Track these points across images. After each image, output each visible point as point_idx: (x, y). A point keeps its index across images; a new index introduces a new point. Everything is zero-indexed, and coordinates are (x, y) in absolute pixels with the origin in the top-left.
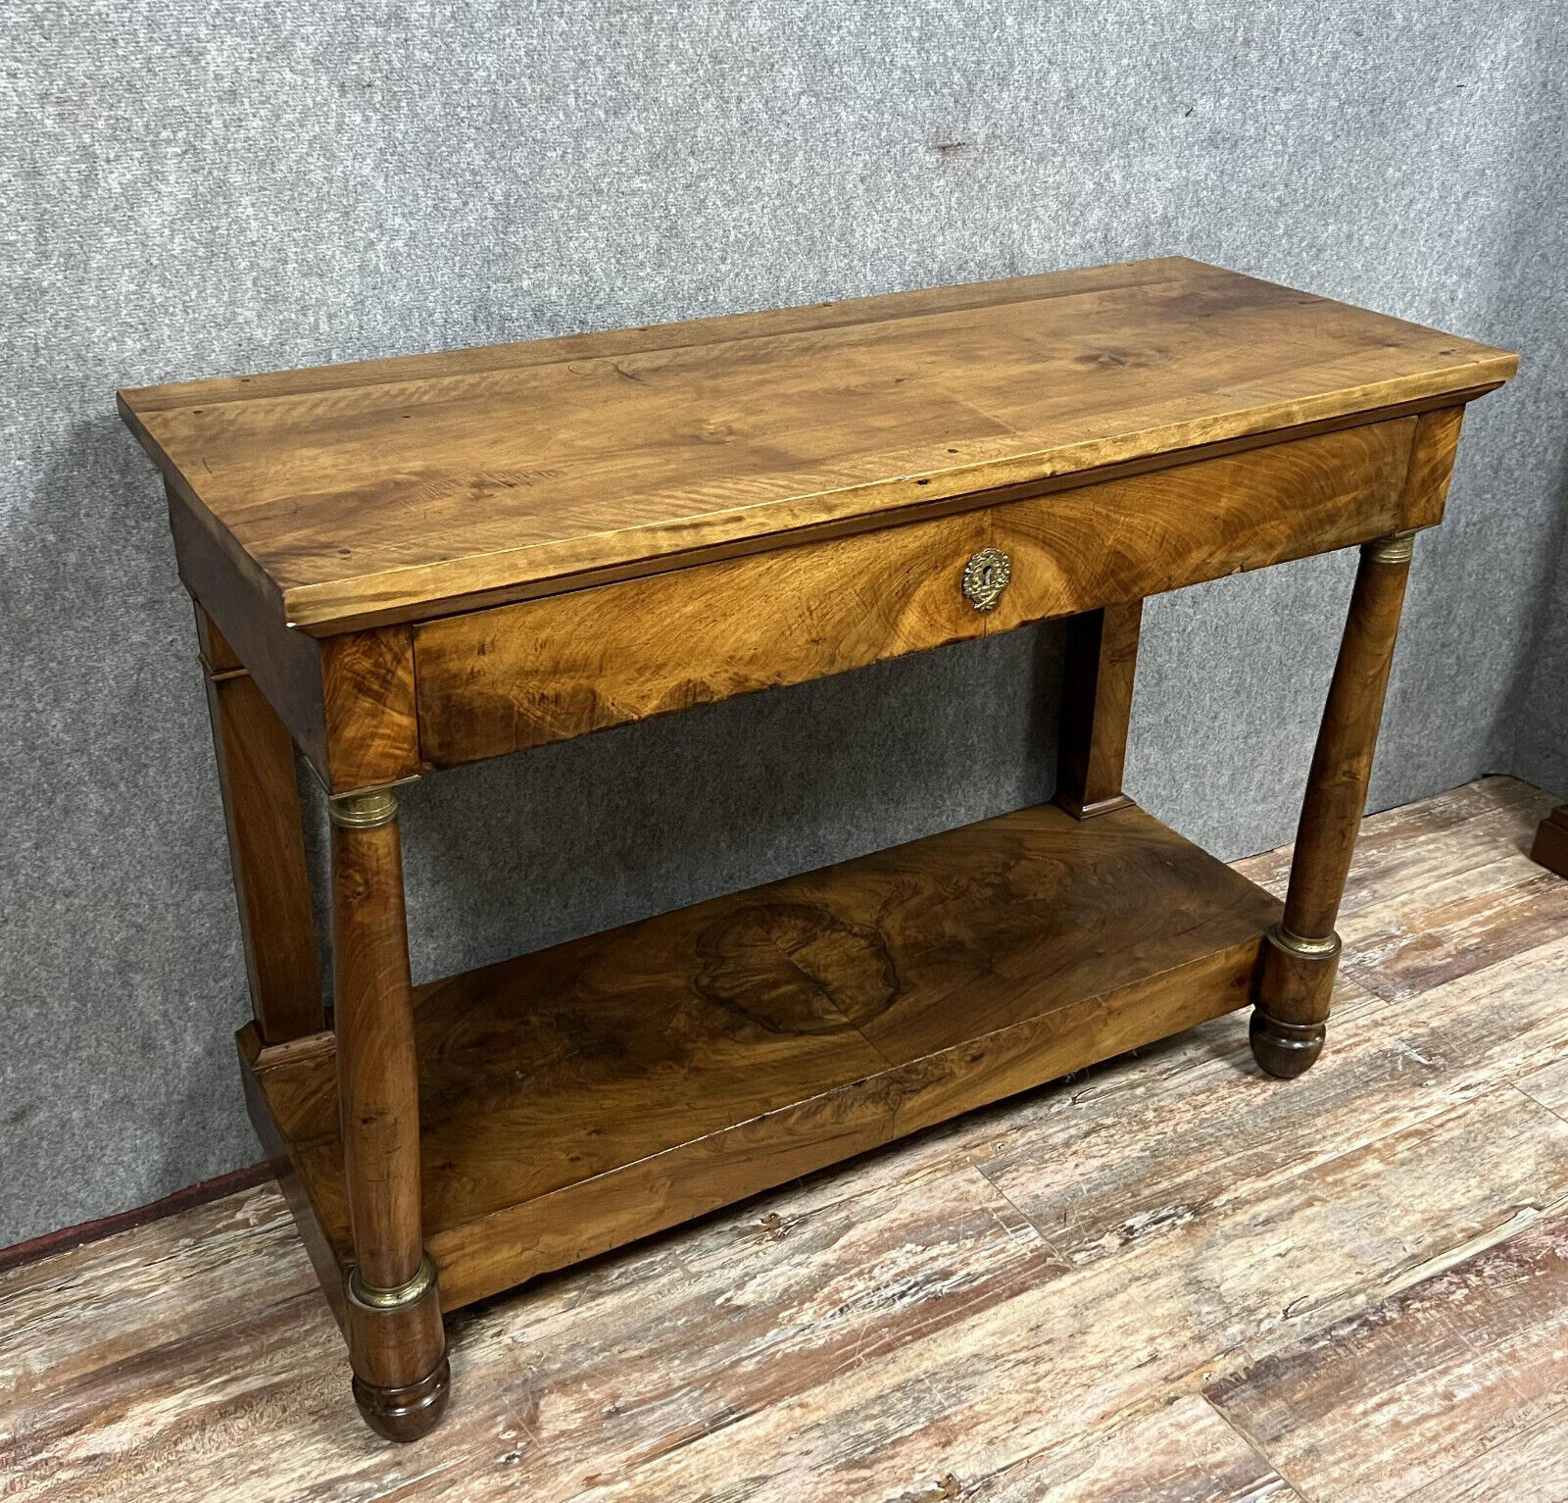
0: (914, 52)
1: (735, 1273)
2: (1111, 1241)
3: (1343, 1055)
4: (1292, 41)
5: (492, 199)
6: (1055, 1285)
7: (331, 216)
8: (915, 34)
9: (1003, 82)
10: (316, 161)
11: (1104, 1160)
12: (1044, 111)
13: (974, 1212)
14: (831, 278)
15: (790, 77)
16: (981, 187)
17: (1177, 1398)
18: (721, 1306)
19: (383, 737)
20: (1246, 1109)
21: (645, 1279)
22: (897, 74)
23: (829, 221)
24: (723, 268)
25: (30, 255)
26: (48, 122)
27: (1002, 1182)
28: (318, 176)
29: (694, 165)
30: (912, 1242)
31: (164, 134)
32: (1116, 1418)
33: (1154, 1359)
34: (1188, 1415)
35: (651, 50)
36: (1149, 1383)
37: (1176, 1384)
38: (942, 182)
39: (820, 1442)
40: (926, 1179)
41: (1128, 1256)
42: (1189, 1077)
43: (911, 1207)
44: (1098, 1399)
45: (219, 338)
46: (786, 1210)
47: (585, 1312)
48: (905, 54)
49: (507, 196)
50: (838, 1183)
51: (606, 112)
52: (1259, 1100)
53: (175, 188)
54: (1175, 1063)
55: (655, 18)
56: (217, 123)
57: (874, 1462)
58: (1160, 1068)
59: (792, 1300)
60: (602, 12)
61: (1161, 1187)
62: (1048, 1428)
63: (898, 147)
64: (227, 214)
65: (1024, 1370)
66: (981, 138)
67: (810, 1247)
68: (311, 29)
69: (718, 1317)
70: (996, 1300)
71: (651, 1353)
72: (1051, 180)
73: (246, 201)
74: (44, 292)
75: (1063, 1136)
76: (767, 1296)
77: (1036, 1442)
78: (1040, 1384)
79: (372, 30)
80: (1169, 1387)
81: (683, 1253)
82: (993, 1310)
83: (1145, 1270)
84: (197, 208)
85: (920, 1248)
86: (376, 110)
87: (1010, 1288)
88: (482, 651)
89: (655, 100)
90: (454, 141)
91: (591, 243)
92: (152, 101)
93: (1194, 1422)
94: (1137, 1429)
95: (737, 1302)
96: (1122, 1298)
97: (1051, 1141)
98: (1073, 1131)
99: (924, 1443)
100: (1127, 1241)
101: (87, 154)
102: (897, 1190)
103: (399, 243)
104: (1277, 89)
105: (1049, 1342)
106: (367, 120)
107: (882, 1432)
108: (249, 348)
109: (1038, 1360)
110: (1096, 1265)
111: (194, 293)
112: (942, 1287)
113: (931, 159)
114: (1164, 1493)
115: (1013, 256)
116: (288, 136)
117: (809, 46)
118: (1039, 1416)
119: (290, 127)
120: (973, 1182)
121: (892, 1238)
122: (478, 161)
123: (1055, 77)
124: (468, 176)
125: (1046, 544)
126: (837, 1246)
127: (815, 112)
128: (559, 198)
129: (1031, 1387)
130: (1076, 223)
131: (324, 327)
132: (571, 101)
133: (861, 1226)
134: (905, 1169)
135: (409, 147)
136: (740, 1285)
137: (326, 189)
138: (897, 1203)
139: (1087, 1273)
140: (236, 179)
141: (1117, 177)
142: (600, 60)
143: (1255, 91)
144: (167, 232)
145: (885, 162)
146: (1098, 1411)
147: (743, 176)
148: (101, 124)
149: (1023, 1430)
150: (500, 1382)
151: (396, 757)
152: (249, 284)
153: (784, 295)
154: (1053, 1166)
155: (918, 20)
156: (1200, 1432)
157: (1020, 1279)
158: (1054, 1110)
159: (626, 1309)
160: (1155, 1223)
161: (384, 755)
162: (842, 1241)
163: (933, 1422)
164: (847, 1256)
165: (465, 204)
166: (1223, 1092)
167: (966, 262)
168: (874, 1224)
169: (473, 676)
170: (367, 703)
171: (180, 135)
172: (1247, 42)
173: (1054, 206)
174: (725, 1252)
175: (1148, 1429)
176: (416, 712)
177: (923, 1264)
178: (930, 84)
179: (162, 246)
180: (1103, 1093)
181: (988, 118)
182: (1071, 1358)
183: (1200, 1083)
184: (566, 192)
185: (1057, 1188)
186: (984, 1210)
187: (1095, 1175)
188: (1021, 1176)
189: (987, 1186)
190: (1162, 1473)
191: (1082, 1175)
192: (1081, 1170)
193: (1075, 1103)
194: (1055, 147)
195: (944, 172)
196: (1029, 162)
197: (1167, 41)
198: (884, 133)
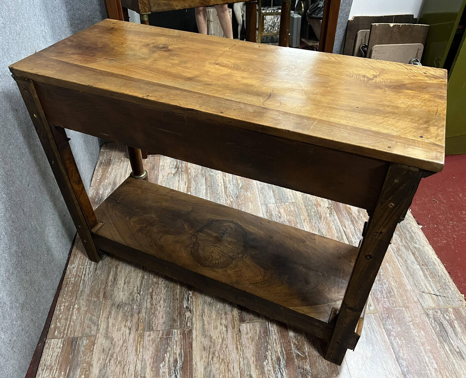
2: (188, 314)
6: (194, 336)
11: (162, 299)
13: (160, 341)
17: (239, 329)
27: (154, 328)
30: (160, 364)
32: (239, 346)
33: (226, 327)
34: (245, 329)
36: (233, 333)
37: (236, 327)
40: (141, 347)
41: (195, 313)
43: (148, 357)
44: (231, 347)
61: (178, 292)
62: (234, 364)
65: (215, 359)
70: (191, 353)
75: (149, 304)
77: (237, 369)
78: (221, 358)
80: (236, 329)
82: (194, 356)
83: (201, 312)
85: (164, 363)
87: (189, 347)
93: (247, 329)
94: (244, 344)
96: (206, 323)
97: (149, 307)
98: (149, 301)
100: (190, 310)
102: (140, 357)
105: (210, 348)
109: (214, 353)
110: (193, 322)
112: (179, 364)
114: (262, 348)
118: (230, 364)
120: (150, 335)
121: (156, 368)
129: (221, 361)
133: (146, 375)
134: (134, 351)
138: (144, 360)
139: (195, 326)
146: (235, 349)
149: (232, 370)
156: (250, 330)
157: (187, 343)
158: (139, 300)
160: (188, 300)
168: (148, 370)
175: (245, 341)
177: (169, 365)
180: (141, 285)
182: (217, 346)
185: (164, 316)
186: (161, 338)
187: (166, 304)
188: (155, 322)
189: (153, 333)
190: (257, 345)
191: (164, 307)
192: (162, 307)
193: (140, 294)
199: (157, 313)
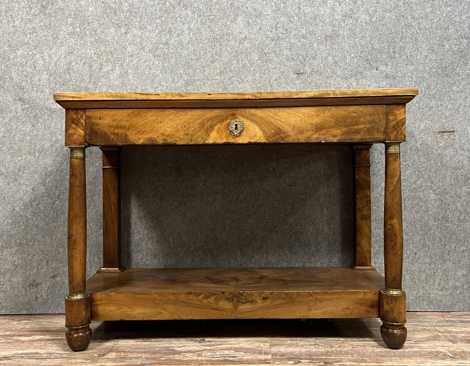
0: (288, 51)
2: (291, 362)
4: (410, 52)
5: (184, 80)
7: (149, 81)
8: (288, 47)
9: (314, 58)
10: (147, 69)
11: (310, 350)
12: (327, 66)
13: (258, 350)
15: (255, 57)
16: (310, 84)
18: (171, 349)
19: (77, 135)
20: (371, 351)
21: (159, 342)
23: (266, 89)
25: (88, 82)
26: (95, 58)
27: (273, 347)
28: (147, 72)
29: (231, 75)
30: (233, 350)
31: (117, 62)
35: (221, 50)
38: (298, 82)
40: (253, 342)
42: (359, 343)
43: (242, 345)
46: (208, 339)
47: (139, 343)
48: (286, 52)
49: (187, 79)
51: (211, 62)
52: (378, 351)
53: (117, 71)
54: (358, 340)
55: (222, 43)
56: (127, 61)
58: (352, 339)
59: (189, 352)
60: (210, 42)
61: (321, 357)
63: (285, 73)
64: (127, 78)
66: (309, 71)
67: (206, 346)
68: (149, 45)
69: (167, 350)
70: (243, 364)
71: (145, 352)
72: (332, 83)
73: (131, 76)
74: (89, 89)
75: (303, 344)
76: (184, 350)
79: (161, 46)
84: (121, 76)
85: (234, 352)
86: (161, 61)
87: (249, 363)
88: (100, 119)
89: (222, 60)
92: (115, 56)
95: (175, 349)
97: (298, 344)
98: (308, 344)
100: (297, 363)
101: (101, 64)
102: (242, 342)
104: (407, 64)
106: (159, 63)
110: (280, 365)
113: (295, 76)
116: (142, 64)
117: (260, 50)
119: (142, 63)
120: (265, 345)
121: (229, 349)
122: (182, 72)
123: (330, 58)
124: (180, 75)
125: (254, 121)
126: (213, 347)
127: (262, 64)
128: (199, 80)
132: (203, 60)
133: (224, 345)
135: (168, 69)
136: (180, 347)
137: (148, 75)
138: (239, 344)
140: (130, 71)
141: (354, 84)
142: (209, 52)
143: (400, 65)
144: (114, 80)
145: (282, 76)
147: (243, 77)
148: (105, 59)
150: (106, 348)
151: (80, 140)
154: (293, 348)
155: (289, 44)
157: (254, 362)
158: (307, 339)
159: (149, 345)
160: (309, 362)
161: (77, 139)
162: (215, 346)
165: (179, 81)
166: (368, 347)
168: (228, 346)
169: (98, 124)
170: (74, 126)
171: (120, 62)
172: (394, 52)
174: (184, 342)
176: (85, 130)
177: (230, 354)
178: (293, 59)
179: (113, 82)
180: (326, 340)
181: (310, 67)
183: (362, 344)
184: (200, 79)
185: (288, 351)
186: (261, 350)
187: (303, 351)
188: (280, 347)
189: (268, 347)
191: (299, 351)
192: (300, 349)
193: (315, 340)
194: (332, 75)
195: (298, 79)
196: (324, 78)
197: (366, 51)
198: (281, 70)
199: (291, 348)
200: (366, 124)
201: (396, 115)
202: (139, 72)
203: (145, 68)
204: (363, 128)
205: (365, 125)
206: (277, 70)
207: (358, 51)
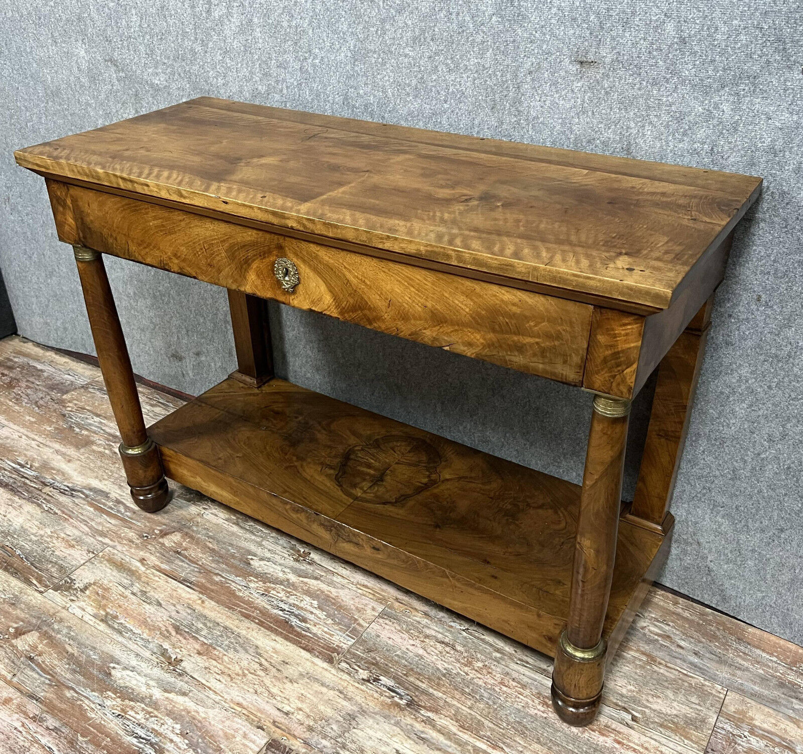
1: (268, 555)
2: (364, 674)
3: (617, 746)
5: (349, 47)
6: (318, 661)
7: (289, 43)
9: (626, 24)
10: (285, 17)
11: (426, 655)
12: (659, 49)
13: (352, 617)
14: (504, 126)
16: (607, 93)
17: (263, 730)
18: (247, 559)
19: (68, 225)
20: (520, 707)
21: (252, 532)
22: (554, 10)
23: (505, 93)
24: (446, 106)
27: (381, 620)
28: (285, 24)
30: (318, 602)
32: (240, 709)
33: (287, 714)
34: (255, 738)
36: (269, 716)
37: (273, 727)
38: (579, 85)
39: (185, 614)
40: (365, 593)
41: (357, 685)
42: (527, 673)
43: (341, 594)
44: (249, 699)
45: (246, 85)
46: (315, 556)
47: (226, 525)
50: (343, 566)
52: (532, 712)
53: (236, 20)
54: (536, 664)
57: (181, 634)
58: (525, 658)
59: (261, 577)
61: (420, 684)
62: (223, 685)
63: (553, 57)
64: (251, 35)
65: (257, 666)
66: (608, 60)
67: (295, 571)
69: (240, 560)
70: (297, 643)
71: (213, 550)
72: (665, 99)
73: (258, 30)
75: (433, 633)
76: (260, 569)
77: (213, 684)
78: (249, 675)
80: (269, 725)
81: (272, 537)
82: (289, 644)
83: (350, 694)
84: (242, 30)
87: (307, 646)
88: (89, 206)
90: (337, 16)
91: (387, 78)
93: (251, 741)
94: (236, 719)
95: (252, 562)
96: (324, 690)
97: (425, 630)
98: (440, 636)
99: (197, 646)
100: (368, 681)
102: (350, 586)
103: (317, 61)
105: (278, 670)
107: (198, 631)
108: (255, 94)
109: (265, 670)
110: (342, 673)
111: (240, 65)
112: (294, 621)
113: (574, 68)
114: (200, 740)
115: (629, 144)
118: (229, 680)
120: (374, 609)
121: (318, 595)
122: (345, 28)
123: (670, 27)
124: (342, 35)
125: (316, 270)
126: (301, 579)
129: (246, 672)
130: (685, 134)
131: (285, 91)
133: (319, 582)
134: (366, 583)
135: (322, 17)
136: (262, 559)
137: (288, 30)
138: (343, 589)
139: (333, 671)
140: (255, 20)
144: (232, 38)
145: (545, 65)
146: (241, 700)
147: (458, 57)
149: (218, 677)
150: (182, 518)
152: (258, 66)
153: (476, 129)
154: (406, 636)
156: (244, 745)
157: (316, 647)
158: (452, 624)
159: (233, 534)
160: (389, 689)
162: (305, 580)
163: (211, 645)
164: (297, 585)
165: (341, 48)
166: (527, 692)
167: (594, 139)
168: (323, 586)
169: (88, 214)
170: (61, 209)
173: (665, 118)
174: (279, 548)
175: (238, 723)
176: (75, 219)
177: (306, 610)
178: (575, 19)
179: (231, 43)
180: (483, 640)
181: (613, 48)
182: (271, 682)
183: (526, 679)
184: (377, 49)
185: (390, 642)
186: (356, 620)
187: (411, 654)
188: (390, 626)
189: (374, 615)
190: (211, 737)
191: (407, 649)
192: (411, 648)
193: (464, 630)
194: (668, 76)
195: (581, 77)
196: (645, 83)
197: (780, 11)
198: (545, 46)
199: (403, 635)
200: (539, 337)
201: (615, 336)
202: (271, 21)
203: (282, 14)
204: (531, 345)
205: (537, 340)
206: (535, 45)
207: (756, 9)
